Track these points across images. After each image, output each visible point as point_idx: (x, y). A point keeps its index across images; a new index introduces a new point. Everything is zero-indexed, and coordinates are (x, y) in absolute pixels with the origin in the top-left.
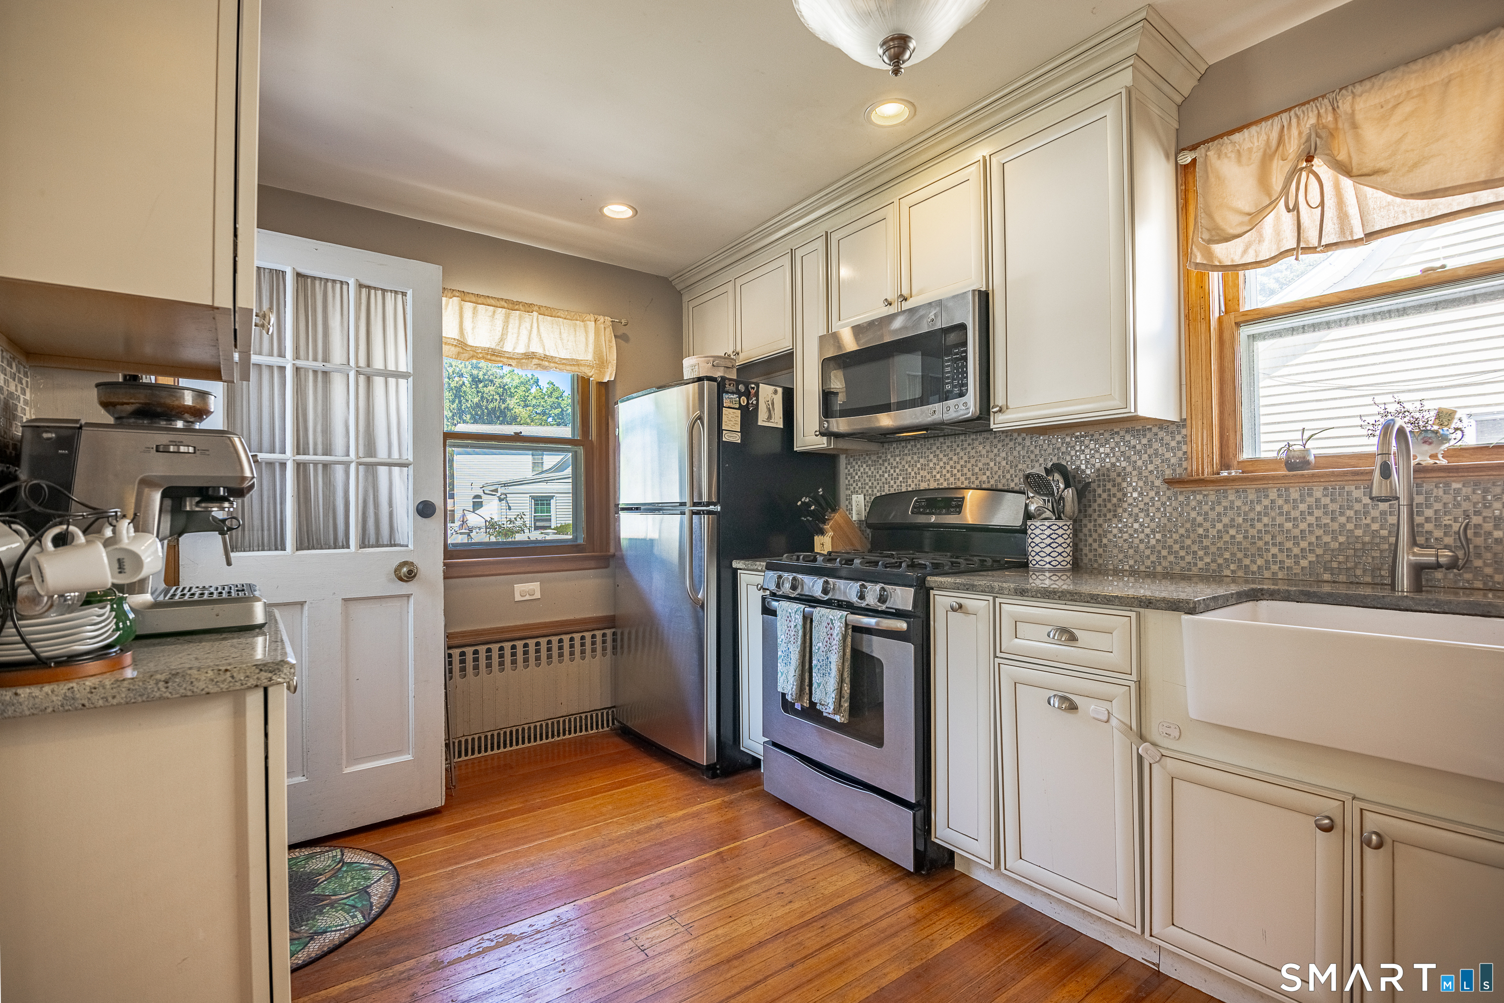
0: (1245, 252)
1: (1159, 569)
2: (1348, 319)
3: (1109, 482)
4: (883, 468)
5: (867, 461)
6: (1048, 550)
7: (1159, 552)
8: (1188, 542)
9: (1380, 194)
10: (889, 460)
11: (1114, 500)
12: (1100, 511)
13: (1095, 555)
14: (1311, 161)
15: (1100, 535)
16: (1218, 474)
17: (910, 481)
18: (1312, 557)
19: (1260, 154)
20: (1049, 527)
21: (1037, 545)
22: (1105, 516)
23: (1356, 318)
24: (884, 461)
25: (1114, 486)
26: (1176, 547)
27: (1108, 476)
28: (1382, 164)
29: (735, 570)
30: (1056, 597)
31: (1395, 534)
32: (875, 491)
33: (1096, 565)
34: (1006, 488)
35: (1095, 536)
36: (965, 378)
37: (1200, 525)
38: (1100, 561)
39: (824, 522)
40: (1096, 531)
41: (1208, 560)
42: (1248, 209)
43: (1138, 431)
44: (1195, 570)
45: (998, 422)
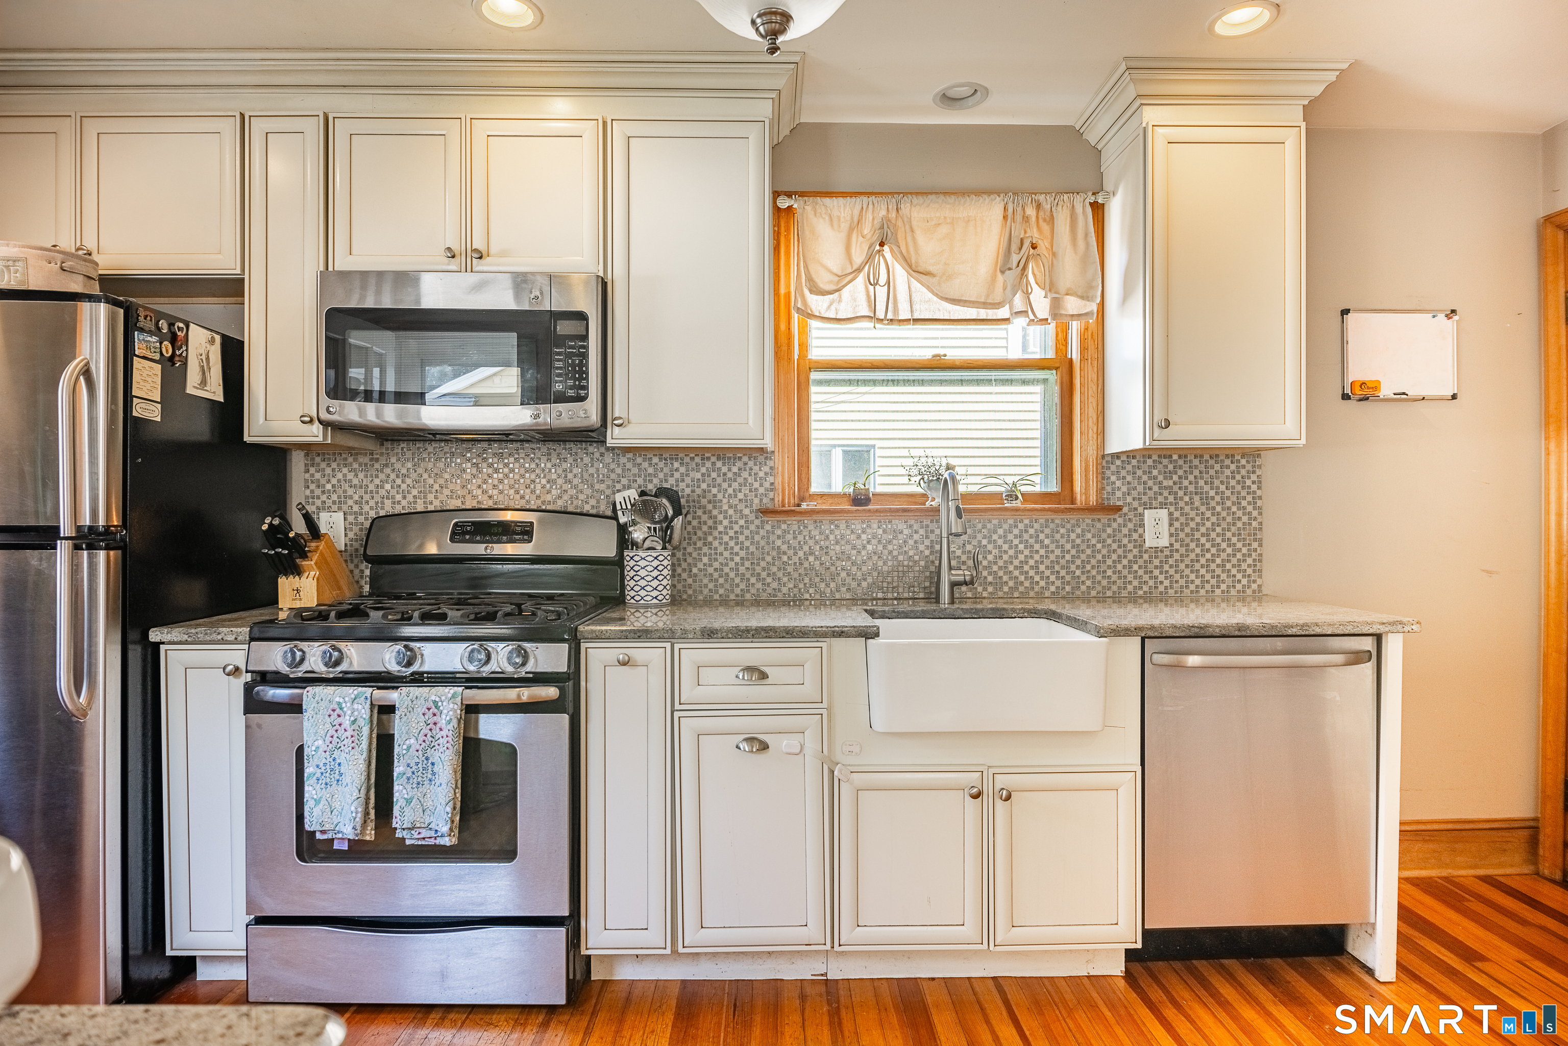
0: (829, 307)
1: (748, 596)
2: (888, 380)
3: (699, 508)
4: (382, 476)
5: (351, 464)
6: (655, 583)
7: (748, 580)
8: (774, 569)
9: (924, 290)
10: (393, 464)
11: (705, 528)
12: (690, 539)
13: (684, 586)
14: (883, 246)
15: (689, 564)
16: (799, 505)
17: (431, 497)
18: (870, 580)
19: (847, 225)
20: (656, 558)
21: (643, 578)
22: (695, 544)
23: (893, 381)
24: (386, 465)
25: (705, 513)
26: (764, 574)
27: (699, 502)
28: (931, 269)
29: (156, 646)
30: (750, 635)
31: (938, 558)
32: (366, 508)
33: (685, 597)
34: (578, 511)
35: (684, 565)
36: (584, 379)
37: (785, 553)
38: (690, 592)
39: (304, 555)
40: (685, 560)
41: (791, 586)
42: (836, 269)
43: (729, 458)
44: (780, 596)
45: (615, 437)
